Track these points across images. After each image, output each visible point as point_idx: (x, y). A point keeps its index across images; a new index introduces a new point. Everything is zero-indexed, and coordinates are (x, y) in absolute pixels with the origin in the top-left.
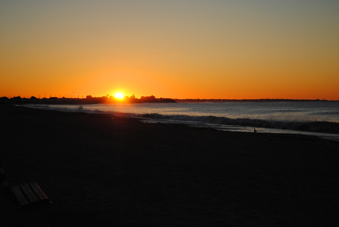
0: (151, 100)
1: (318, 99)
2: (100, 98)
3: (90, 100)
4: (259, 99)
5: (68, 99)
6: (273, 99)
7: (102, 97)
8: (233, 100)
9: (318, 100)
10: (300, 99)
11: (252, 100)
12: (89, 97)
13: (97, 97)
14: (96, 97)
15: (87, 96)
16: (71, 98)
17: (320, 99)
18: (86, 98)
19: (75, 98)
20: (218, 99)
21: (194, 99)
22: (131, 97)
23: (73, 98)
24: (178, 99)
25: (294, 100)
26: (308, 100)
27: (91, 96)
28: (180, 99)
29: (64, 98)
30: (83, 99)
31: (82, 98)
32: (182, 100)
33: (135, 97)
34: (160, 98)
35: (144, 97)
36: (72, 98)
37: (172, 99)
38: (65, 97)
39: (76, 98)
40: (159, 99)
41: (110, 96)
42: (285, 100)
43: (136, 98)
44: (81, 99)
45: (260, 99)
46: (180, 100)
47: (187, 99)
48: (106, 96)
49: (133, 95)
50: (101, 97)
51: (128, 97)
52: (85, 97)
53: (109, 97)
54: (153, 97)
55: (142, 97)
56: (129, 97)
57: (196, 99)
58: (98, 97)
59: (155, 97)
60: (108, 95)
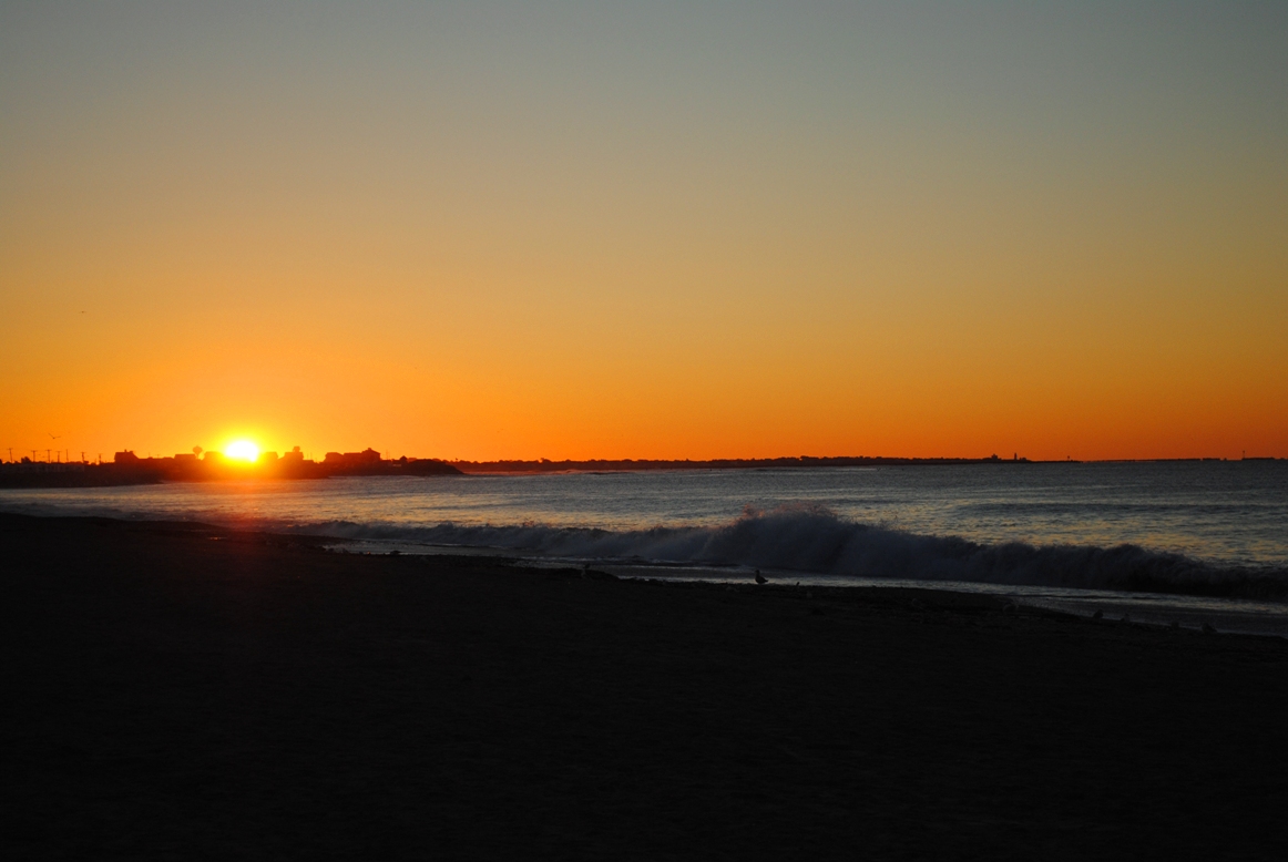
0: (363, 468)
1: (995, 457)
2: (167, 460)
3: (130, 471)
4: (773, 458)
5: (42, 464)
6: (825, 458)
7: (177, 456)
8: (676, 461)
9: (994, 460)
10: (928, 457)
11: (747, 461)
12: (125, 459)
13: (155, 457)
14: (150, 459)
15: (118, 455)
16: (53, 464)
17: (1001, 456)
18: (113, 461)
19: (72, 463)
20: (621, 459)
21: (529, 462)
22: (287, 454)
23: (63, 460)
24: (468, 463)
25: (907, 459)
26: (958, 459)
27: (131, 452)
28: (476, 463)
29: (26, 460)
30: (102, 464)
31: (98, 463)
32: (485, 463)
33: (301, 455)
34: (398, 458)
35: (336, 454)
36: (59, 463)
37: (445, 462)
38: (32, 460)
39: (75, 460)
40: (395, 461)
41: (207, 454)
42: (873, 459)
43: (305, 458)
44: (93, 465)
45: (779, 459)
46: (475, 466)
47: (501, 461)
48: (190, 452)
49: (297, 448)
50: (170, 459)
51: (275, 454)
52: (110, 458)
53: (201, 457)
54: (371, 455)
55: (328, 455)
56: (281, 455)
57: (536, 462)
58: (161, 457)
59: (379, 454)
60: (198, 450)
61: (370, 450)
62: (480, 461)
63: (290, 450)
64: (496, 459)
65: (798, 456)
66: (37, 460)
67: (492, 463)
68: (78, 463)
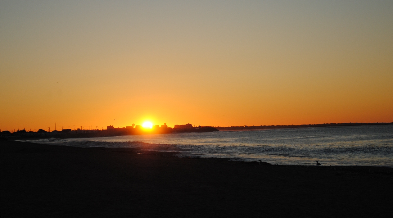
0: (186, 130)
2: (124, 128)
3: (111, 132)
5: (84, 130)
6: (338, 123)
7: (127, 127)
8: (289, 126)
11: (313, 125)
12: (110, 128)
13: (120, 127)
14: (118, 128)
15: (108, 127)
16: (87, 130)
18: (106, 129)
20: (271, 125)
21: (240, 127)
22: (162, 125)
23: (91, 129)
24: (221, 127)
25: (366, 123)
26: (383, 123)
27: (112, 126)
28: (223, 127)
29: (79, 129)
30: (103, 130)
31: (102, 130)
32: (226, 127)
33: (167, 126)
35: (178, 125)
36: (89, 130)
37: (213, 127)
38: (81, 129)
39: (94, 129)
40: (197, 127)
41: (137, 126)
42: (354, 124)
43: (168, 127)
44: (100, 130)
45: (323, 124)
47: (231, 127)
48: (131, 126)
49: (165, 124)
50: (125, 128)
51: (158, 126)
52: (106, 128)
53: (134, 127)
54: (189, 125)
55: (175, 126)
56: (160, 126)
57: (243, 126)
58: (122, 127)
59: (192, 125)
60: (133, 125)
61: (189, 124)
62: (225, 127)
63: (163, 124)
64: (230, 126)
65: (329, 123)
66: (82, 129)
67: (228, 127)
68: (95, 130)
